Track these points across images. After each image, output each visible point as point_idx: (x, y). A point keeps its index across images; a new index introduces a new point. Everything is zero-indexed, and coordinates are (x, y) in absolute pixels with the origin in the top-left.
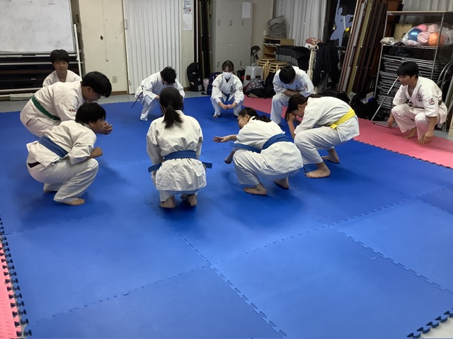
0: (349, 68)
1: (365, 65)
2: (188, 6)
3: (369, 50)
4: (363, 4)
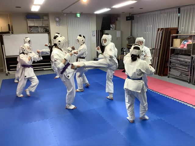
0: (157, 58)
1: (164, 56)
2: (94, 34)
3: (164, 50)
4: (161, 32)
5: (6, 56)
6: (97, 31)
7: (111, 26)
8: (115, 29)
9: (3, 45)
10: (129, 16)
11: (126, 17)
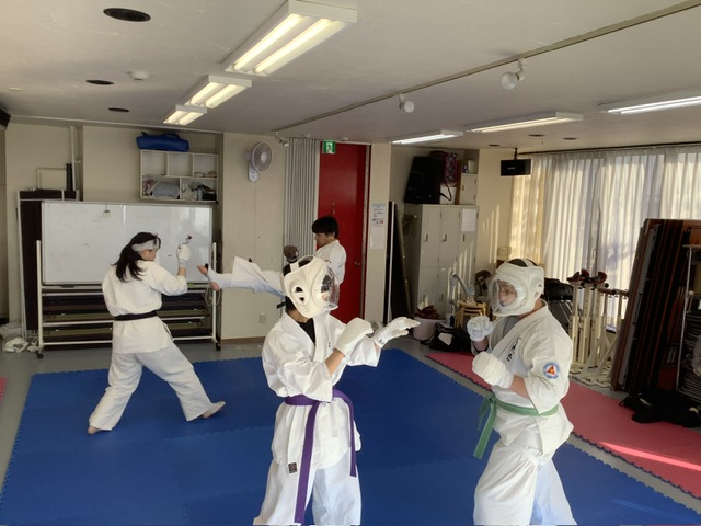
2: (379, 217)
5: (44, 285)
6: (390, 203)
7: (444, 189)
8: (457, 202)
9: (40, 239)
10: (513, 158)
11: (502, 162)
